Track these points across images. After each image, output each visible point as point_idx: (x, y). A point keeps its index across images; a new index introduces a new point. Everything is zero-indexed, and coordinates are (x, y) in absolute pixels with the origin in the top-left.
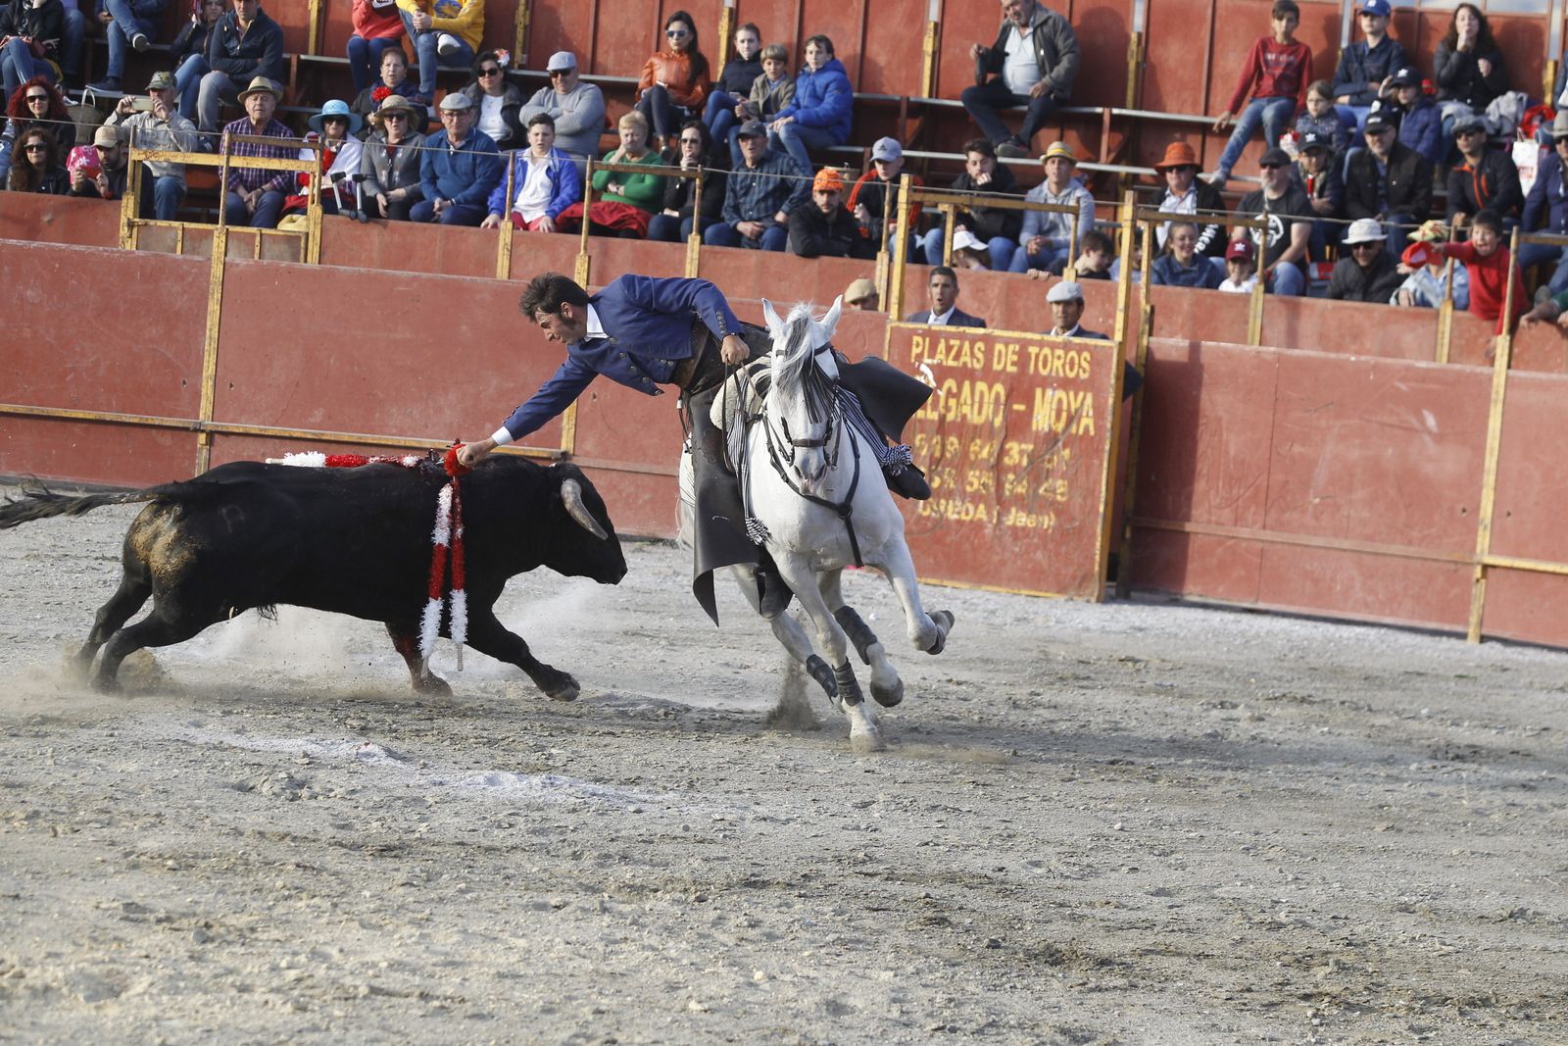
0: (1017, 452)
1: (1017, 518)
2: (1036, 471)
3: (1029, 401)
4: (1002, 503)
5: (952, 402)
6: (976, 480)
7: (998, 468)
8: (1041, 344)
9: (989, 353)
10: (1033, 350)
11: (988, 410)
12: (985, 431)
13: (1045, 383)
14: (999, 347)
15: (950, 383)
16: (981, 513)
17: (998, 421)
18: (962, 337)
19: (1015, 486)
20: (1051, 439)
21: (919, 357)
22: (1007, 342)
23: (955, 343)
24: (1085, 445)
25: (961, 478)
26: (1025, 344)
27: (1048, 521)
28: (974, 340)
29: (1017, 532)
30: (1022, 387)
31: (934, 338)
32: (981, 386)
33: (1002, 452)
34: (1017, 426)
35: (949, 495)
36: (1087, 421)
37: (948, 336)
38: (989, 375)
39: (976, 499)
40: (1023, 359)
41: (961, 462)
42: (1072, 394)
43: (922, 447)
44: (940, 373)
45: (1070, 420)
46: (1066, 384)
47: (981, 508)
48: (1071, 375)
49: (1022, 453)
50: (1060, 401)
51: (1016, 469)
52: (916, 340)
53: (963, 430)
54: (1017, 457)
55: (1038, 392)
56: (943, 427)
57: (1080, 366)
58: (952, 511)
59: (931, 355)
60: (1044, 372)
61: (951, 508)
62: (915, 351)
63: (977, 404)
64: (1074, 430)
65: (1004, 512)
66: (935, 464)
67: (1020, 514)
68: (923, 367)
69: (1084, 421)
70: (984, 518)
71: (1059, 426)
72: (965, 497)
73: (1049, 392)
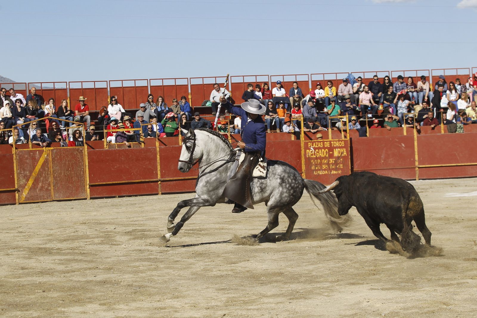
0: (332, 161)
1: (334, 172)
2: (336, 163)
3: (333, 152)
4: (331, 170)
5: (318, 154)
6: (324, 167)
7: (328, 164)
9: (324, 144)
10: (332, 142)
11: (325, 154)
12: (325, 158)
13: (335, 148)
15: (317, 150)
16: (326, 172)
17: (327, 156)
18: (318, 142)
19: (332, 167)
20: (338, 158)
21: (310, 146)
22: (327, 142)
23: (317, 143)
24: (344, 157)
25: (321, 167)
26: (330, 141)
27: (340, 172)
28: (320, 142)
29: (334, 175)
30: (331, 149)
31: (313, 143)
32: (323, 150)
33: (329, 161)
34: (331, 156)
35: (319, 170)
36: (345, 153)
38: (324, 148)
39: (325, 170)
40: (331, 144)
41: (321, 164)
42: (341, 149)
43: (313, 162)
44: (315, 149)
45: (342, 154)
46: (340, 147)
47: (326, 171)
48: (341, 146)
49: (333, 161)
50: (339, 151)
51: (332, 164)
52: (309, 143)
53: (321, 158)
54: (332, 162)
55: (334, 150)
56: (317, 158)
57: (342, 144)
58: (320, 173)
59: (313, 146)
60: (335, 146)
61: (320, 172)
62: (309, 145)
63: (323, 153)
64: (342, 155)
65: (331, 172)
66: (316, 165)
67: (334, 171)
68: (311, 148)
69: (344, 153)
70: (327, 173)
71: (340, 155)
72: (323, 170)
73: (337, 149)
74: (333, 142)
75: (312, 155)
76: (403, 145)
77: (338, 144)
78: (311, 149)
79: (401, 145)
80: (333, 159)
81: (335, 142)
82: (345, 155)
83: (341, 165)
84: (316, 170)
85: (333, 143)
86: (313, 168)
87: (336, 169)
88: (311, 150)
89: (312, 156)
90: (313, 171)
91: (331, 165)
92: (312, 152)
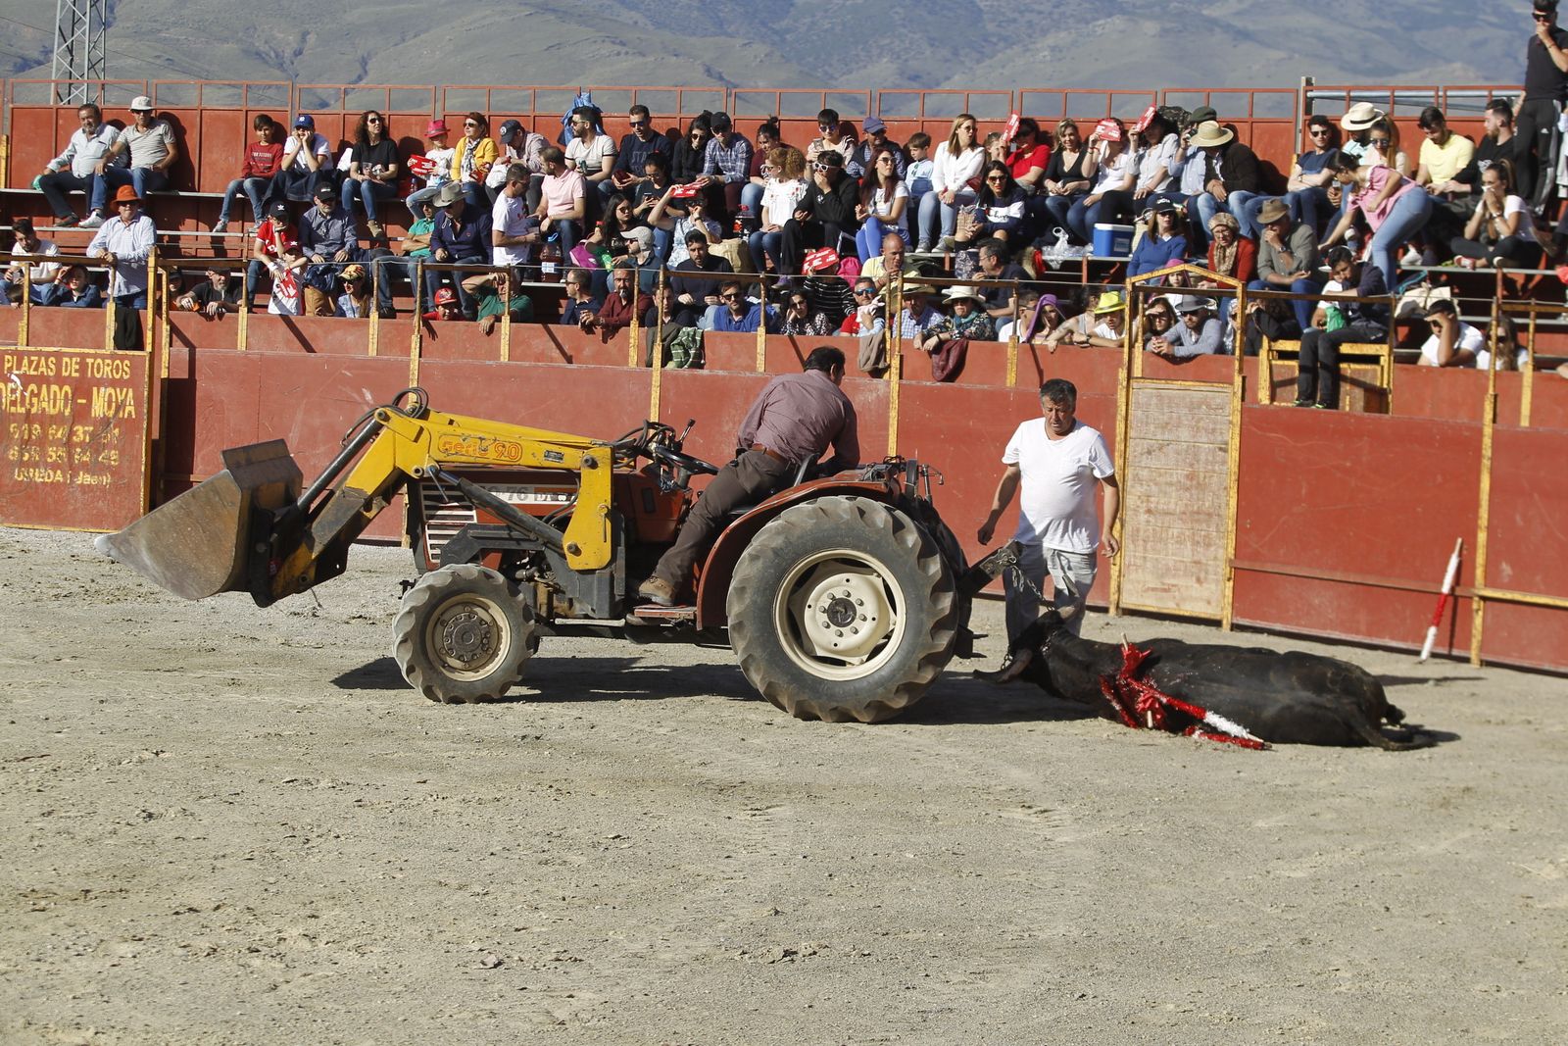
0: (81, 432)
1: (85, 479)
2: (96, 445)
3: (89, 397)
4: (73, 469)
5: (35, 400)
6: (54, 454)
7: (69, 444)
8: (95, 356)
9: (58, 365)
10: (90, 361)
11: (60, 404)
12: (58, 419)
13: (99, 383)
14: (66, 359)
15: (33, 387)
16: (59, 477)
17: (67, 412)
18: (39, 354)
19: (81, 457)
20: (105, 422)
21: (10, 369)
22: (71, 356)
23: (34, 358)
24: (129, 425)
25: (44, 454)
26: (83, 356)
27: (106, 480)
28: (48, 355)
29: (85, 489)
30: (83, 387)
31: (20, 355)
32: (54, 388)
33: (71, 433)
34: (81, 414)
35: (36, 465)
36: (130, 409)
37: (30, 354)
38: (60, 381)
39: (55, 467)
40: (83, 368)
41: (43, 442)
42: (118, 390)
43: (15, 432)
44: (26, 380)
45: (118, 408)
46: (113, 383)
47: (59, 472)
48: (118, 377)
49: (85, 433)
50: (110, 395)
51: (82, 444)
52: (7, 357)
53: (45, 420)
54: (82, 436)
55: (95, 389)
56: (28, 418)
57: (123, 370)
58: (39, 476)
59: (19, 368)
60: (98, 376)
61: (37, 474)
62: (7, 365)
63: (53, 401)
64: (121, 415)
65: (74, 476)
66: (25, 444)
67: (87, 476)
68: (13, 377)
69: (128, 409)
70: (61, 480)
71: (111, 413)
72: (46, 465)
73: (102, 389)
74: (92, 360)
75: (13, 403)
76: (368, 396)
77: (108, 369)
78: (13, 381)
79: (362, 396)
80: (86, 428)
81: (99, 361)
82: (130, 413)
83: (114, 454)
84: (21, 464)
85: (93, 364)
86: (13, 454)
87: (94, 468)
88: (11, 385)
89: (13, 409)
90: (11, 465)
91: (78, 450)
92: (13, 391)
